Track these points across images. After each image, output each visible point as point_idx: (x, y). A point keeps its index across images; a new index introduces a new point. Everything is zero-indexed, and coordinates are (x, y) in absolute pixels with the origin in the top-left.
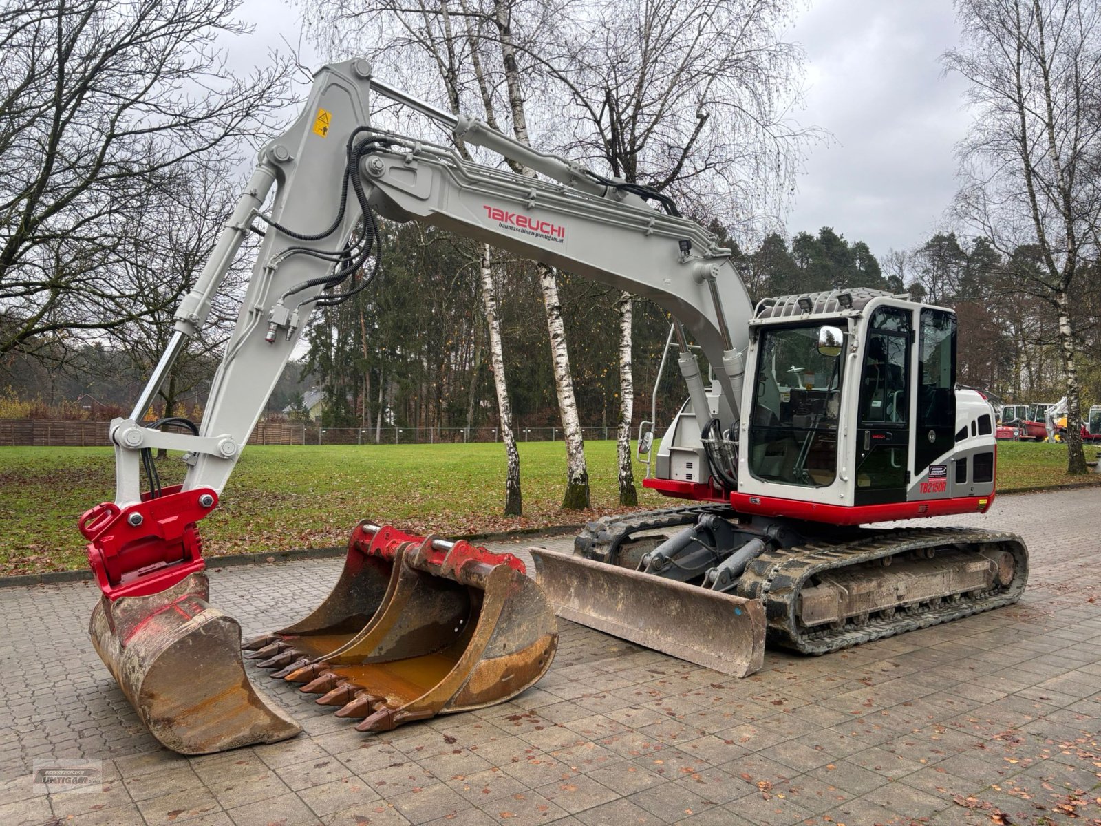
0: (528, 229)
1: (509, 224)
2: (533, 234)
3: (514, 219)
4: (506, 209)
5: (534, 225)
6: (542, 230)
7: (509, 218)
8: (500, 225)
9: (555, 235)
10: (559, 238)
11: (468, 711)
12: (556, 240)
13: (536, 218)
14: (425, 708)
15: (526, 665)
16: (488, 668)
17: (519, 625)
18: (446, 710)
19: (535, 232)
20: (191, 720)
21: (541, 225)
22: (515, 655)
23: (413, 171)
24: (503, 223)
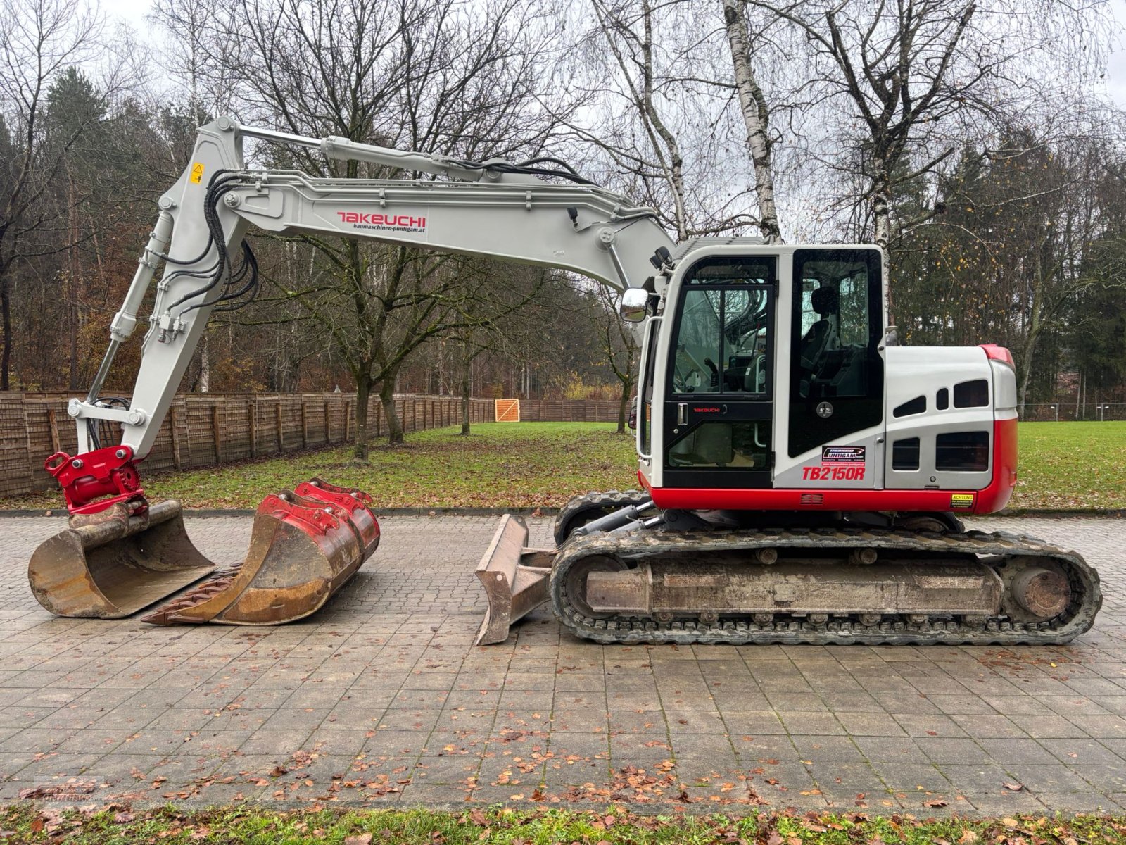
0: (385, 225)
1: (364, 223)
2: (390, 228)
3: (369, 219)
4: (358, 211)
5: (391, 220)
6: (400, 224)
7: (363, 218)
8: (355, 226)
9: (415, 226)
10: (419, 229)
11: (238, 625)
12: (416, 230)
13: (391, 214)
14: (198, 615)
15: (296, 600)
16: (257, 595)
17: (290, 566)
18: (216, 620)
19: (392, 226)
20: (57, 592)
21: (398, 220)
22: (285, 590)
23: (266, 196)
24: (358, 224)
